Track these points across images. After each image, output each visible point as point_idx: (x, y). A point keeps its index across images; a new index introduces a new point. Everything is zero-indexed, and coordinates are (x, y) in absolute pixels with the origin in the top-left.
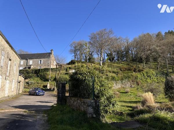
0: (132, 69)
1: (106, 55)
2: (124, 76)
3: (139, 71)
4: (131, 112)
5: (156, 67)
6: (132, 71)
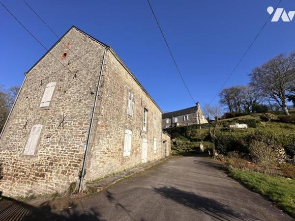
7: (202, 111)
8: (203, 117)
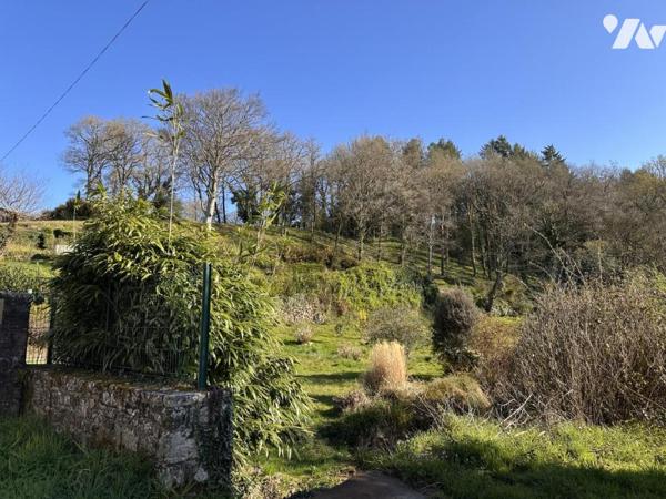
0: (320, 259)
1: (232, 196)
2: (294, 280)
3: (343, 266)
4: (331, 420)
5: (394, 255)
6: (321, 264)
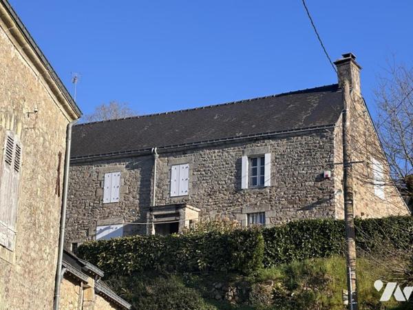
7: (376, 126)
8: (378, 169)
